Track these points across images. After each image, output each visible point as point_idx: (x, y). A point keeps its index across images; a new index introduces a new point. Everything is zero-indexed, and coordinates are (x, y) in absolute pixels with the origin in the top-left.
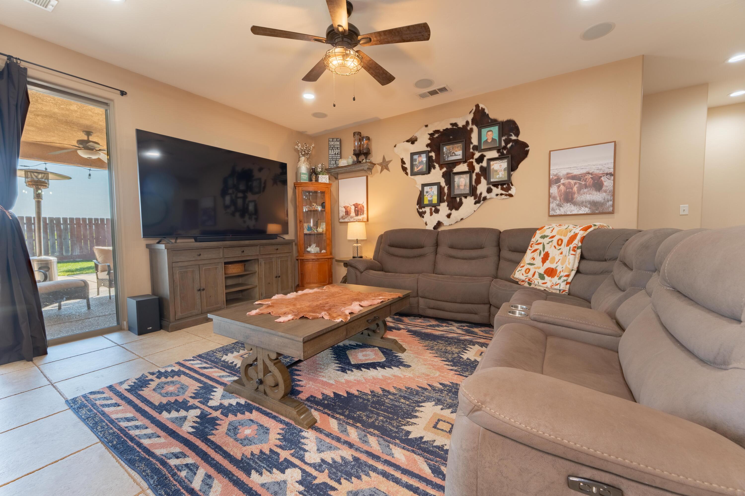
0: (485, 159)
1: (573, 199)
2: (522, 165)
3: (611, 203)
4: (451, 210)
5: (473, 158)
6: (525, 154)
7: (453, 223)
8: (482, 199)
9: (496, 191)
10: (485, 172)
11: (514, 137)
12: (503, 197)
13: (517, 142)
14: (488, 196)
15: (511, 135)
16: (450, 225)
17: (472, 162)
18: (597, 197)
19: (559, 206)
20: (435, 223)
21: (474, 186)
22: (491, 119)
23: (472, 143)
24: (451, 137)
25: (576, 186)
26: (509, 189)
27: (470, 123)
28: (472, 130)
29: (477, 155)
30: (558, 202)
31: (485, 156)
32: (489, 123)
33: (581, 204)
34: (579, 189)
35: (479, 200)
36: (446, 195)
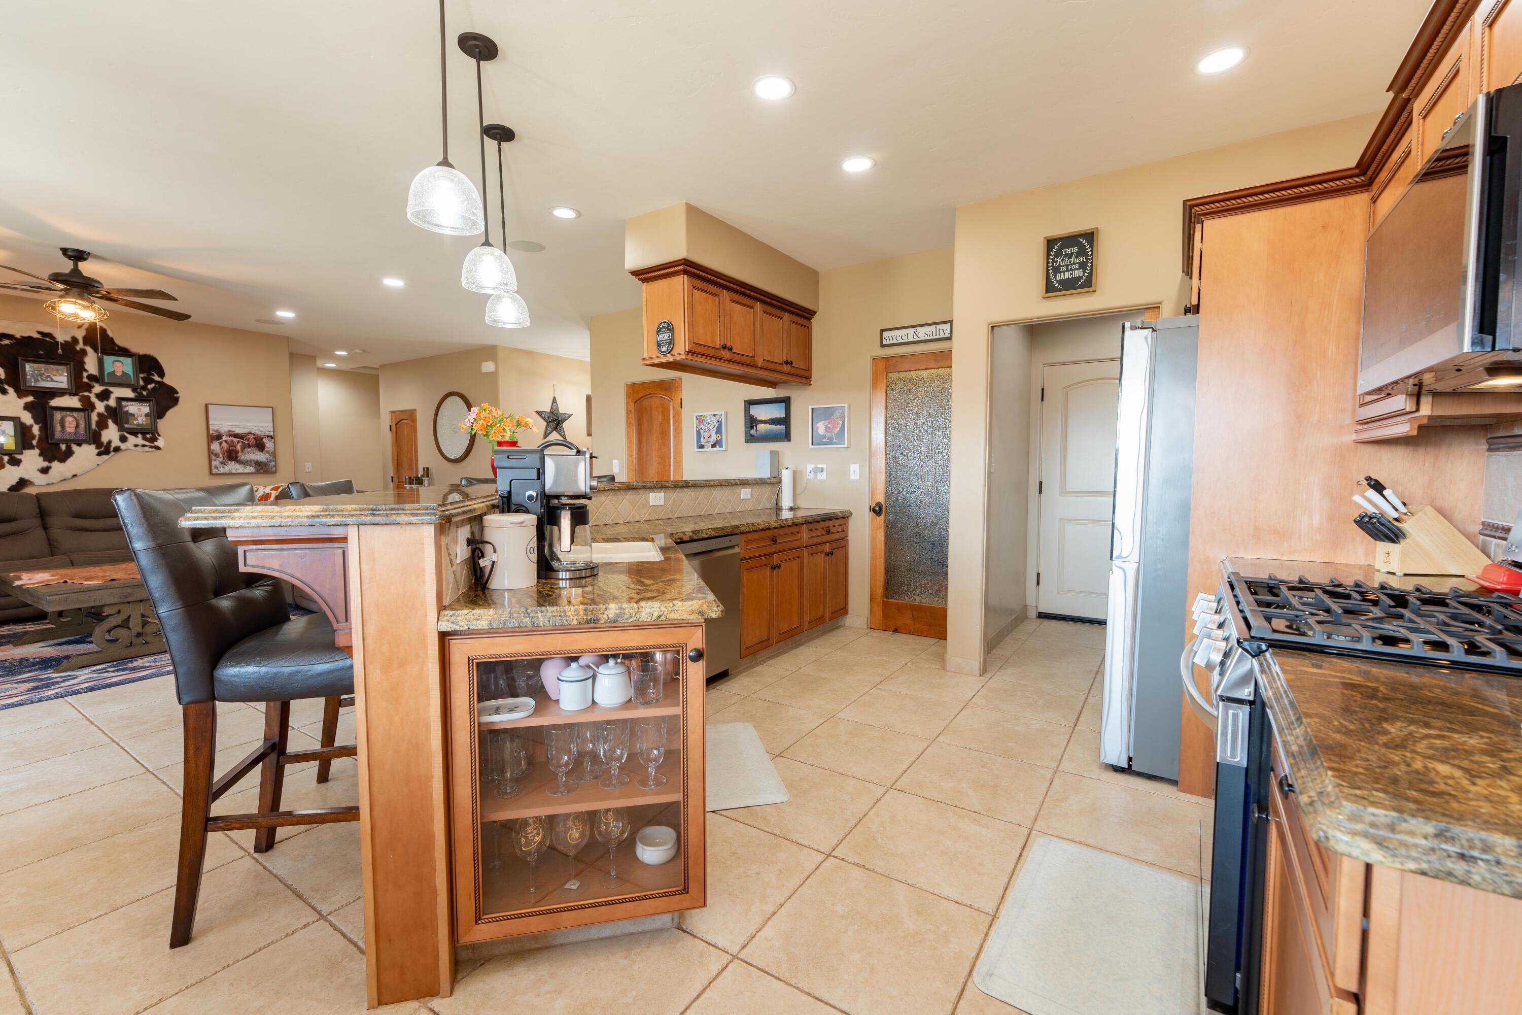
0: (113, 397)
1: (237, 457)
2: (170, 414)
3: (273, 463)
4: (50, 462)
5: (90, 392)
6: (175, 401)
7: (55, 481)
8: (112, 449)
9: (132, 440)
10: (117, 414)
11: (157, 378)
12: (147, 449)
13: (162, 384)
14: (123, 446)
15: (153, 375)
16: (48, 484)
17: (89, 397)
18: (261, 457)
19: (223, 463)
20: (13, 481)
21: (95, 431)
22: (119, 347)
23: (86, 371)
24: (42, 352)
25: (240, 444)
26: (154, 439)
27: (81, 341)
28: (84, 352)
29: (98, 389)
30: (221, 460)
31: (112, 392)
32: (114, 350)
33: (245, 463)
34: (243, 448)
35: (105, 450)
36: (37, 438)
